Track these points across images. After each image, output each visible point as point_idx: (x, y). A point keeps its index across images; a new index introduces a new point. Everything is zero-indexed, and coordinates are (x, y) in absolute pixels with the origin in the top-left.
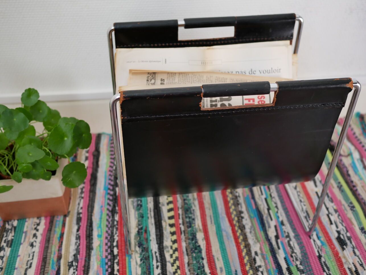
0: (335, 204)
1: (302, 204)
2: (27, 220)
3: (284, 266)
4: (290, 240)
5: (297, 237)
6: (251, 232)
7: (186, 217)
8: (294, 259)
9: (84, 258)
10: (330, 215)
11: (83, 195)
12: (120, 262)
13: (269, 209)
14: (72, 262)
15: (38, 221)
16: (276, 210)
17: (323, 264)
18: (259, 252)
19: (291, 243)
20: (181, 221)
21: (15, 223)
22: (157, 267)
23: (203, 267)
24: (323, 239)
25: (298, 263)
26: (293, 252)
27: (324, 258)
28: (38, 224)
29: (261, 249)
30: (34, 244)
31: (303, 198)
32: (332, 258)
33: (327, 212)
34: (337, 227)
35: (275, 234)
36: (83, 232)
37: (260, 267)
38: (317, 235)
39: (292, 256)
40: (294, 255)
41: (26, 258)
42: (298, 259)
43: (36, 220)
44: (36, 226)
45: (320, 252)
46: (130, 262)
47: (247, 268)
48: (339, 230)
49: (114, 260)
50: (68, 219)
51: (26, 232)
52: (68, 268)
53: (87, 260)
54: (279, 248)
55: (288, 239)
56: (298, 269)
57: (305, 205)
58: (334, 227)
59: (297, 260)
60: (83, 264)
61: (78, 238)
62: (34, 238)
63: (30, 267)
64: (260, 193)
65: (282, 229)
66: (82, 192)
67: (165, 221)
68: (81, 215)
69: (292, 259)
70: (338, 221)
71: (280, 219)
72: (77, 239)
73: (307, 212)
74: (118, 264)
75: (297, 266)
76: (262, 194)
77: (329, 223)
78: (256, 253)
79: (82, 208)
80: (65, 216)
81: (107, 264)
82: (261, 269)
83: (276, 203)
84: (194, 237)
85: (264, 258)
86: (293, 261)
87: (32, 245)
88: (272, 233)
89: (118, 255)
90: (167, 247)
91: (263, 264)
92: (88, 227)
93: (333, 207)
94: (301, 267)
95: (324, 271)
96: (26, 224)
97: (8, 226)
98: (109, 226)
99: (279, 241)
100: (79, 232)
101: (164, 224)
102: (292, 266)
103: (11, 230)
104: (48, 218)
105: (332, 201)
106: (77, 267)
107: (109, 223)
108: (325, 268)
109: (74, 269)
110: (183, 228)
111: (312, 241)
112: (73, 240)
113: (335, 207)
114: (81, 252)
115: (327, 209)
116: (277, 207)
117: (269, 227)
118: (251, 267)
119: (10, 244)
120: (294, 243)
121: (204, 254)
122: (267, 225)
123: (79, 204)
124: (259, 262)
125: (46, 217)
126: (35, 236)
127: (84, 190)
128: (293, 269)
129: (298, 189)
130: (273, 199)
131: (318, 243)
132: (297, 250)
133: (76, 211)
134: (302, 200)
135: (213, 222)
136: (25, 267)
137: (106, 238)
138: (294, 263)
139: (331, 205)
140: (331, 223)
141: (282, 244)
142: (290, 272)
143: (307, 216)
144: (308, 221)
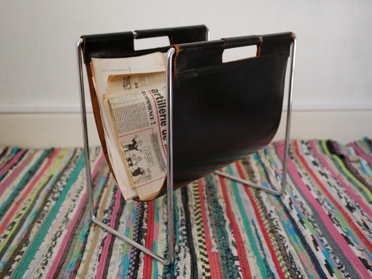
1: (315, 187)
3: (297, 219)
5: (309, 204)
6: (267, 200)
7: (209, 191)
8: (306, 215)
9: (118, 209)
10: (340, 194)
12: (149, 212)
14: (107, 210)
17: (333, 219)
18: (274, 211)
19: (304, 206)
20: (204, 192)
21: (61, 189)
22: (182, 215)
23: (223, 217)
24: (333, 205)
25: (310, 217)
26: (305, 211)
27: (334, 216)
28: (81, 190)
29: (276, 209)
30: (76, 200)
31: (315, 184)
32: (342, 216)
33: (337, 192)
34: (346, 199)
35: (289, 201)
36: (118, 195)
37: (274, 218)
38: (328, 204)
39: (304, 213)
41: (69, 207)
42: (310, 215)
44: (78, 191)
46: (158, 212)
47: (263, 218)
48: (348, 201)
50: (106, 189)
51: (70, 195)
52: (103, 213)
53: (121, 209)
54: (292, 209)
55: (301, 204)
56: (310, 221)
58: (343, 200)
59: (308, 215)
60: (117, 211)
62: (77, 198)
63: (72, 211)
64: (276, 180)
65: (295, 200)
67: (190, 192)
68: (117, 187)
69: (304, 215)
70: (348, 197)
71: (294, 195)
72: (113, 198)
74: (147, 212)
75: (308, 219)
76: (278, 180)
77: (338, 197)
78: (271, 211)
80: (104, 187)
81: (138, 212)
82: (276, 220)
83: (290, 186)
84: (215, 201)
85: (278, 213)
87: (74, 201)
88: (286, 201)
89: (146, 209)
90: (191, 205)
91: (277, 217)
94: (313, 220)
95: (334, 223)
96: (70, 190)
99: (293, 205)
100: (115, 196)
101: (189, 193)
102: (304, 218)
103: (58, 192)
105: (342, 186)
106: (111, 213)
108: (335, 221)
109: (109, 214)
110: (206, 196)
111: (323, 207)
112: (110, 199)
113: (345, 189)
114: (116, 206)
115: (338, 190)
116: (291, 188)
117: (284, 198)
118: (267, 218)
119: (56, 199)
121: (224, 210)
124: (273, 216)
126: (77, 196)
128: (305, 220)
129: (311, 180)
130: (288, 184)
131: (330, 208)
132: (309, 210)
135: (233, 194)
136: (67, 211)
138: (306, 217)
139: (341, 189)
140: (341, 197)
141: (295, 207)
142: (302, 222)
143: (319, 193)
144: (319, 196)
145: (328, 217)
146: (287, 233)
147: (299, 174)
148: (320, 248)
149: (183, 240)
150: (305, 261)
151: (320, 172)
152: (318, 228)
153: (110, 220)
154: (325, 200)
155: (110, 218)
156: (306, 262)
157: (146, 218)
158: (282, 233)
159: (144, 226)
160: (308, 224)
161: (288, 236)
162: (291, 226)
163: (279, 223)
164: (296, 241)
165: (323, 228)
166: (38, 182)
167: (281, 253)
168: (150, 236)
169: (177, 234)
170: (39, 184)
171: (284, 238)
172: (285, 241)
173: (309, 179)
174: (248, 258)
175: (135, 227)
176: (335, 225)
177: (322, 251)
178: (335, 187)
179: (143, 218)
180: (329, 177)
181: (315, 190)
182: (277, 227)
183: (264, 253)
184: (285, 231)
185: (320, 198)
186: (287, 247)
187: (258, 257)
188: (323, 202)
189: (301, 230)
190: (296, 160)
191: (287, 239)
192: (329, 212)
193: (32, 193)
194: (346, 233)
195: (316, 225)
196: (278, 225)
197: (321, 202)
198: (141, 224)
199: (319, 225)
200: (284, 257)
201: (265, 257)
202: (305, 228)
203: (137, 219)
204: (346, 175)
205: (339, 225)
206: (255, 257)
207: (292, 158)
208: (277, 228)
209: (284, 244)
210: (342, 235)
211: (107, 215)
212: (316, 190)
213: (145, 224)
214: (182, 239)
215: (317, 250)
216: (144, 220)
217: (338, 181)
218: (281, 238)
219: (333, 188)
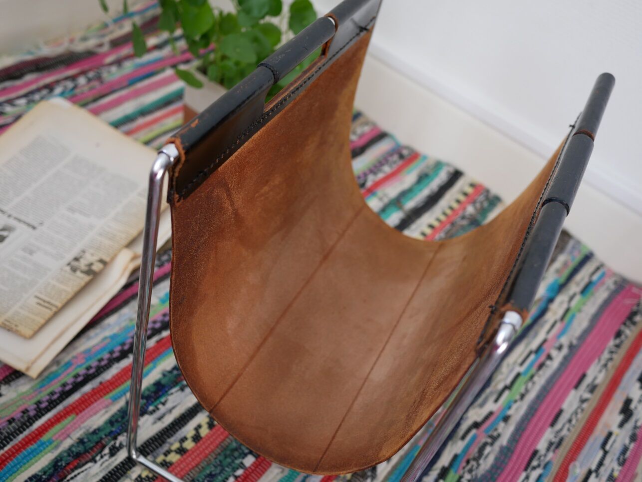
0: (621, 471)
1: (567, 426)
3: (445, 460)
4: (492, 444)
5: (508, 451)
8: (469, 467)
10: (593, 475)
13: (507, 388)
16: (518, 397)
19: (488, 449)
25: (467, 476)
26: (477, 459)
31: (577, 420)
33: (594, 467)
35: (479, 419)
38: (540, 476)
39: (468, 462)
40: (473, 463)
42: (474, 473)
54: (463, 438)
55: (489, 440)
57: (569, 430)
59: (470, 471)
64: (520, 360)
65: (495, 423)
69: (464, 464)
71: (510, 412)
73: (561, 440)
75: (461, 478)
76: (522, 364)
83: (527, 391)
86: (464, 468)
88: (475, 415)
93: (613, 470)
99: (474, 431)
102: (456, 472)
105: (622, 463)
111: (524, 474)
113: (616, 474)
115: (601, 464)
116: (522, 396)
117: (482, 405)
120: (492, 452)
122: (480, 400)
128: (452, 475)
129: (585, 405)
130: (530, 384)
132: (486, 464)
134: (574, 422)
138: (461, 472)
141: (474, 438)
142: (442, 476)
143: (555, 446)
144: (548, 450)
146: (391, 473)
147: (584, 376)
151: (628, 402)
154: (546, 465)
158: (384, 467)
171: (373, 477)
173: (583, 401)
178: (606, 453)
181: (558, 432)
183: (306, 477)
184: (394, 468)
185: (544, 456)
187: (290, 477)
188: (534, 468)
190: (618, 346)
197: (535, 463)
207: (618, 334)
212: (563, 433)
217: (632, 446)
219: (600, 453)
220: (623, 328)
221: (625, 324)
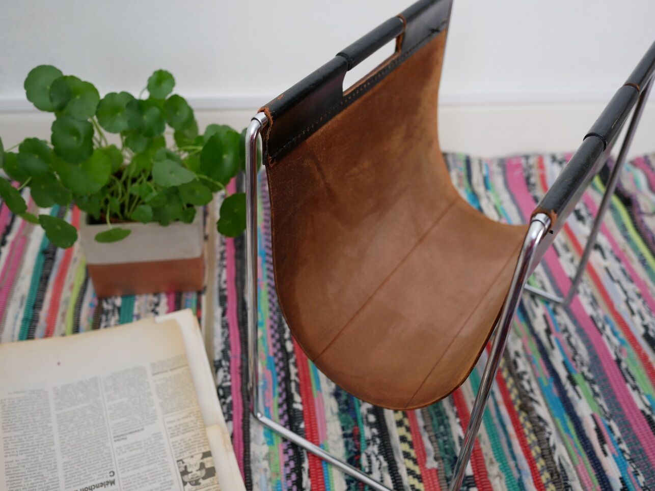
0: (638, 287)
2: (137, 297)
3: (563, 373)
4: (570, 336)
5: (580, 331)
8: (579, 363)
9: (238, 355)
10: (630, 302)
11: (225, 263)
12: (299, 363)
14: (220, 361)
15: (155, 299)
17: (624, 371)
18: (521, 352)
19: (573, 340)
21: (118, 302)
24: (621, 335)
25: (585, 369)
26: (576, 353)
27: (626, 363)
28: (157, 304)
29: (524, 347)
32: (639, 363)
33: (625, 297)
34: (642, 318)
35: (544, 326)
36: (232, 317)
37: (524, 373)
38: (612, 330)
39: (574, 360)
40: (577, 358)
42: (585, 362)
43: (152, 298)
44: (153, 307)
45: (618, 353)
47: (505, 374)
48: (646, 322)
49: (288, 359)
50: (204, 298)
51: (138, 315)
52: (214, 369)
53: (244, 357)
54: (553, 347)
55: (565, 335)
56: (586, 378)
58: (637, 319)
59: (582, 364)
60: (238, 363)
61: (225, 326)
65: (555, 321)
66: (222, 258)
68: (226, 293)
69: (574, 364)
70: (644, 311)
72: (223, 327)
73: (593, 297)
74: (296, 365)
75: (583, 374)
77: (628, 312)
78: (517, 354)
79: (225, 282)
80: (200, 293)
81: (277, 365)
82: (526, 377)
83: (541, 282)
85: (529, 359)
86: (577, 366)
88: (540, 326)
89: (293, 352)
91: (529, 369)
92: (240, 310)
93: (634, 290)
94: (590, 376)
95: (627, 381)
96: (137, 304)
97: (106, 306)
98: (274, 309)
99: (553, 337)
100: (226, 318)
102: (576, 373)
103: (113, 311)
104: (172, 296)
105: (631, 280)
106: (229, 368)
107: (273, 305)
108: (628, 378)
109: (225, 371)
111: (604, 339)
112: (218, 329)
113: (638, 290)
114: (233, 347)
115: (625, 292)
116: (544, 288)
117: (535, 316)
118: (511, 373)
120: (576, 340)
122: (530, 314)
123: (220, 276)
124: (522, 365)
125: (168, 294)
127: (225, 255)
128: (578, 377)
129: (576, 263)
130: (537, 277)
131: (615, 341)
132: (583, 350)
133: (216, 286)
137: (272, 327)
138: (579, 371)
139: (631, 288)
140: (633, 313)
141: (557, 341)
142: (574, 383)
143: (594, 303)
144: (595, 309)
145: (615, 366)
146: (549, 411)
147: (554, 247)
148: (609, 447)
149: (373, 439)
150: (589, 482)
152: (602, 398)
153: (230, 387)
154: (606, 320)
155: (228, 384)
156: (590, 485)
157: (295, 381)
158: (542, 410)
159: (296, 402)
160: (583, 387)
161: (553, 417)
162: (555, 391)
163: (534, 385)
164: (567, 430)
165: (610, 396)
166: (67, 282)
167: (547, 464)
168: (311, 430)
169: (360, 422)
170: (71, 287)
171: (546, 424)
172: (550, 433)
173: (572, 260)
174: (491, 479)
175: (280, 405)
176: (628, 386)
177: (614, 455)
178: (619, 282)
179: (290, 381)
180: (607, 254)
181: (585, 293)
182: (531, 395)
183: (517, 466)
184: (547, 405)
185: (598, 315)
186: (554, 447)
187: (509, 476)
188: (604, 328)
189: (573, 402)
191: (551, 428)
192: (616, 354)
193: (64, 315)
194: (650, 408)
195: (597, 388)
196: (532, 391)
197: (600, 325)
198: (289, 400)
199: (602, 388)
200: (552, 475)
201: (521, 477)
202: (580, 397)
203: (280, 384)
204: (635, 249)
205: (635, 388)
206: (504, 476)
207: (536, 200)
208: (532, 399)
209: (548, 439)
210: (643, 412)
211: (221, 373)
212: (589, 291)
213: (297, 398)
214: (370, 437)
215: (605, 454)
216: (293, 385)
217: (623, 265)
218: (541, 424)
219: (617, 286)
220: (531, 194)
221: (529, 191)
